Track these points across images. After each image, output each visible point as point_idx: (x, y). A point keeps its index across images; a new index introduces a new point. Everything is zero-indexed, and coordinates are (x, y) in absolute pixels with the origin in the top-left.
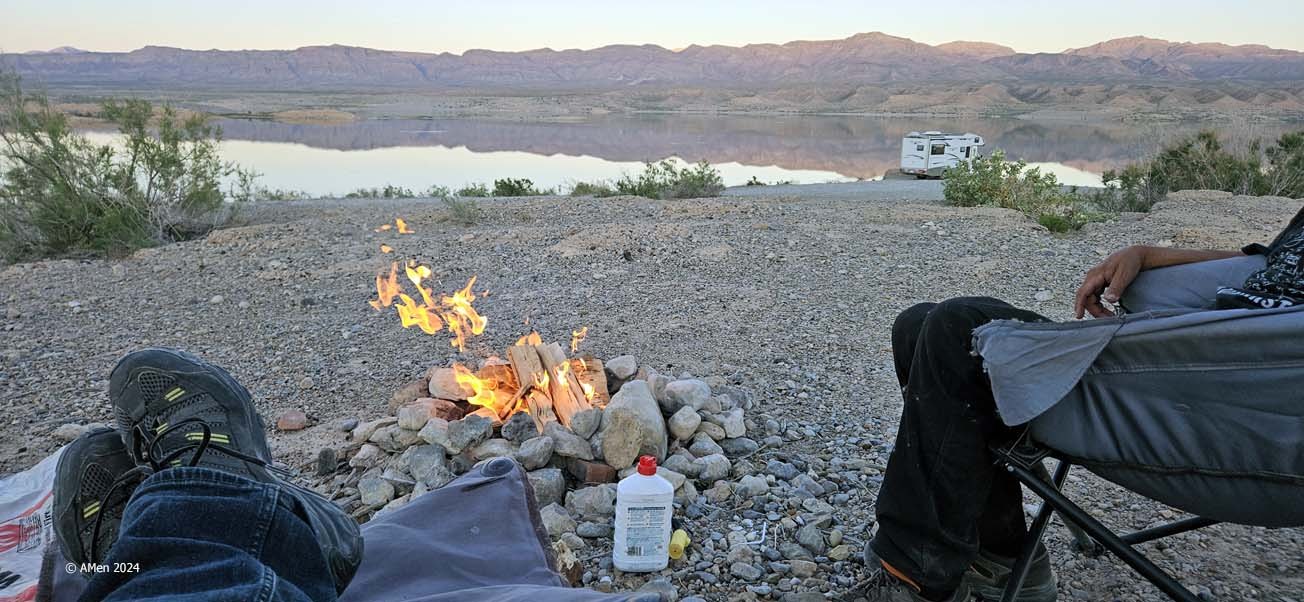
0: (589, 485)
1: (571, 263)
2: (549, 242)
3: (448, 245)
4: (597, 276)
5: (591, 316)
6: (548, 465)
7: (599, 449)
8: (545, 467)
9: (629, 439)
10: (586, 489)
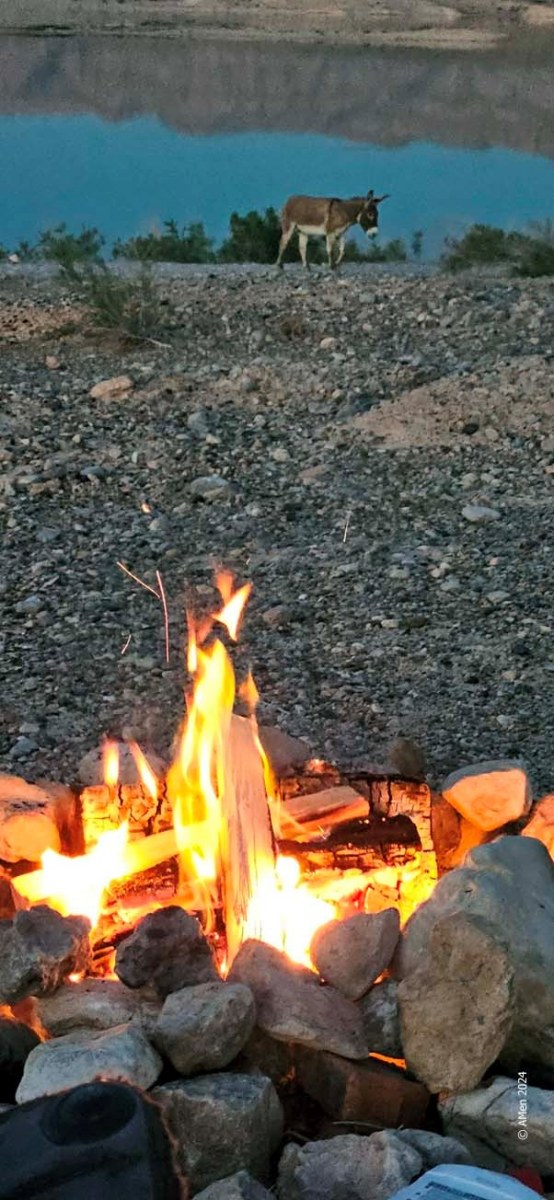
0: (351, 1130)
1: (403, 469)
2: (345, 408)
3: (58, 407)
4: (470, 513)
5: (438, 633)
6: (238, 1064)
7: (387, 1028)
8: (224, 1070)
9: (477, 1009)
10: (338, 1139)
